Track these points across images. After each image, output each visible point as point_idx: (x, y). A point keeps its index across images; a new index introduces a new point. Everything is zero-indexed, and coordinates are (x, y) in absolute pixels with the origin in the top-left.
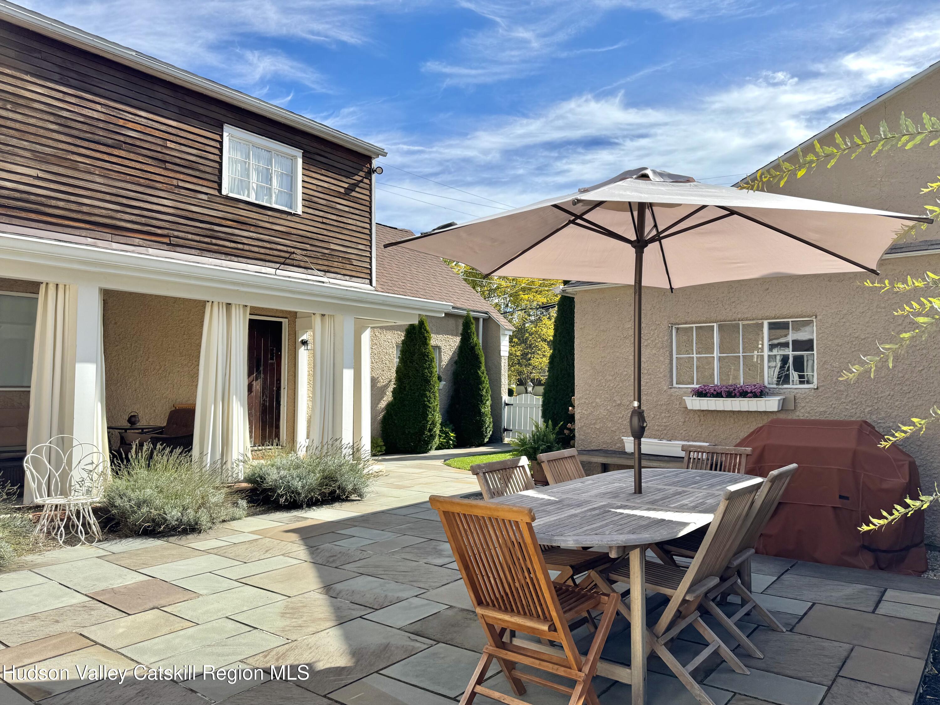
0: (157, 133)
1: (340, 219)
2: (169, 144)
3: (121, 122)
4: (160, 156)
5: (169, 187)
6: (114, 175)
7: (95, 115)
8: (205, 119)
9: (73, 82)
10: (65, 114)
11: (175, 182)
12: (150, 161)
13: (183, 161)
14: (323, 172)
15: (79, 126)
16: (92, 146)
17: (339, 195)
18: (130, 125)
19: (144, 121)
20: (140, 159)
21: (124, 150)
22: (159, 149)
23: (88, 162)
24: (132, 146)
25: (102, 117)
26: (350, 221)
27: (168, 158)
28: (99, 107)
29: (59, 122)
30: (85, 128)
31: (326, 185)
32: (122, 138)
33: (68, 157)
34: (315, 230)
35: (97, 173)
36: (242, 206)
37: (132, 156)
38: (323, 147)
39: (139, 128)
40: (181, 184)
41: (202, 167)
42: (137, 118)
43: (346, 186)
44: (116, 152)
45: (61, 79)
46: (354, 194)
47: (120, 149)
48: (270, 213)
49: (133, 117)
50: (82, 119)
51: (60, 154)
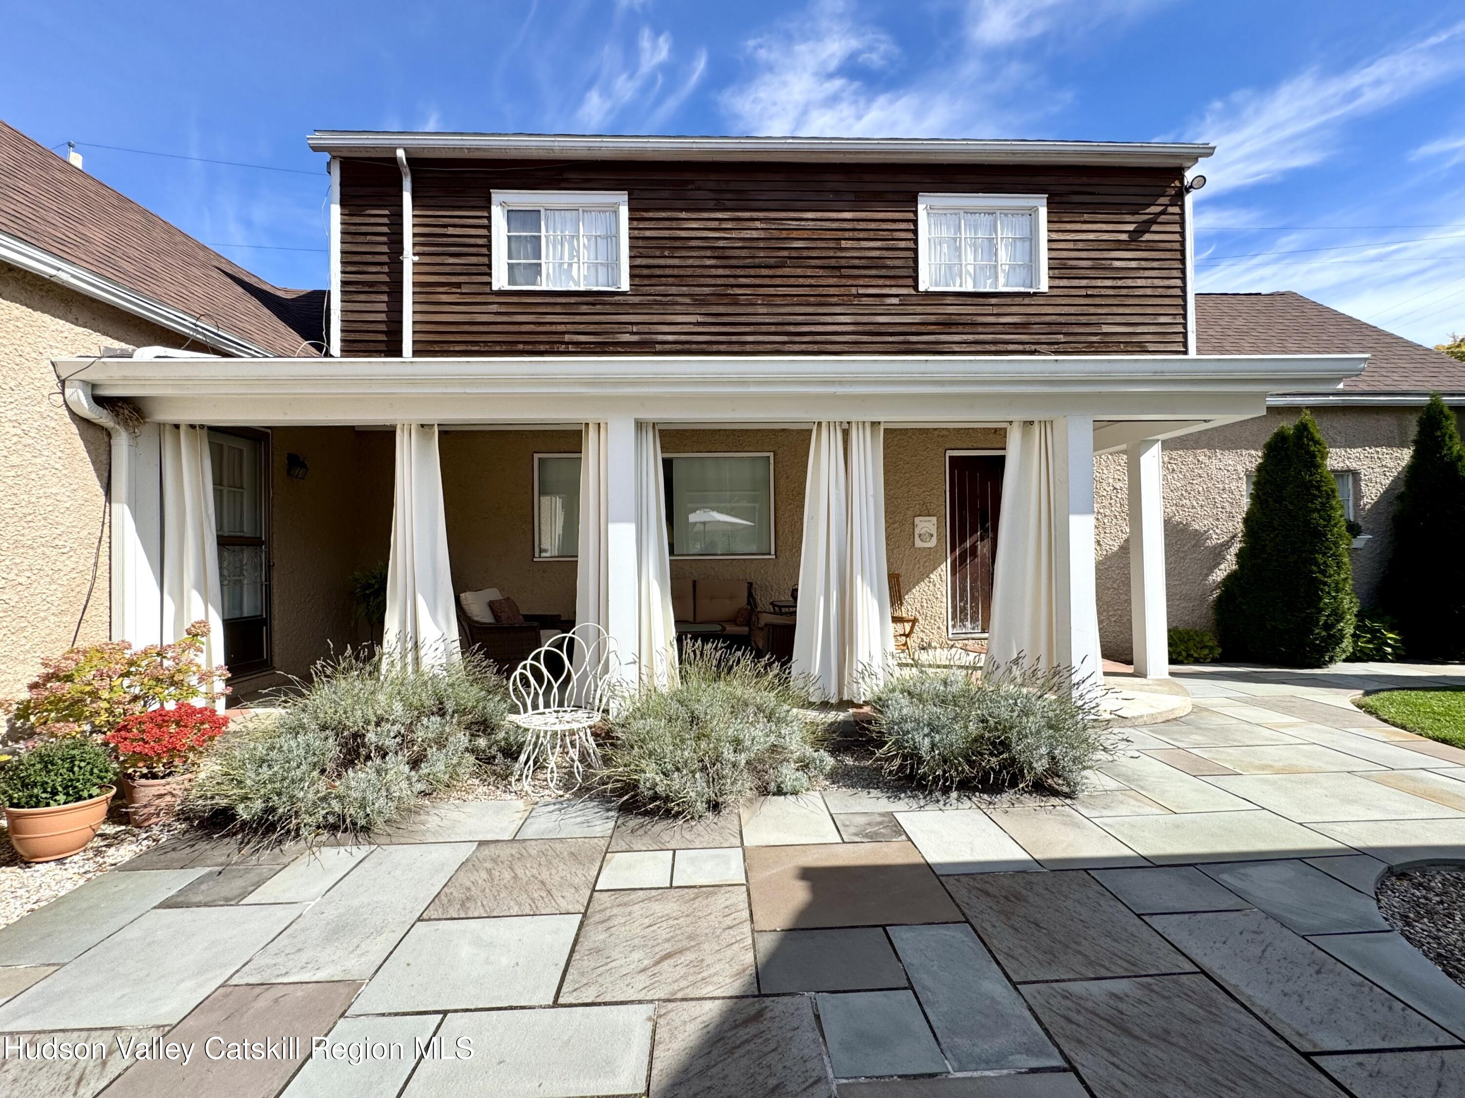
0: (828, 235)
1: (1120, 283)
2: (844, 244)
3: (784, 234)
4: (833, 262)
5: (845, 298)
6: (778, 301)
7: (755, 234)
8: (891, 197)
9: (728, 204)
10: (721, 244)
11: (854, 291)
12: (821, 272)
13: (863, 261)
14: (1086, 217)
15: (737, 253)
16: (752, 272)
17: (1119, 245)
18: (794, 234)
19: (811, 224)
20: (809, 272)
21: (789, 267)
22: (832, 254)
23: (749, 292)
24: (799, 260)
25: (762, 234)
26: (1139, 283)
27: (843, 262)
28: (758, 224)
29: (716, 254)
30: (744, 253)
31: (1091, 236)
32: (785, 253)
33: (729, 292)
34: (1072, 310)
35: (760, 302)
36: (949, 300)
37: (799, 271)
38: (1085, 180)
39: (805, 235)
40: (862, 291)
41: (889, 263)
42: (803, 223)
43: (1131, 227)
44: (779, 272)
45: (716, 205)
46: (1147, 237)
47: (785, 267)
48: (993, 301)
49: (798, 223)
50: (740, 244)
51: (719, 290)
